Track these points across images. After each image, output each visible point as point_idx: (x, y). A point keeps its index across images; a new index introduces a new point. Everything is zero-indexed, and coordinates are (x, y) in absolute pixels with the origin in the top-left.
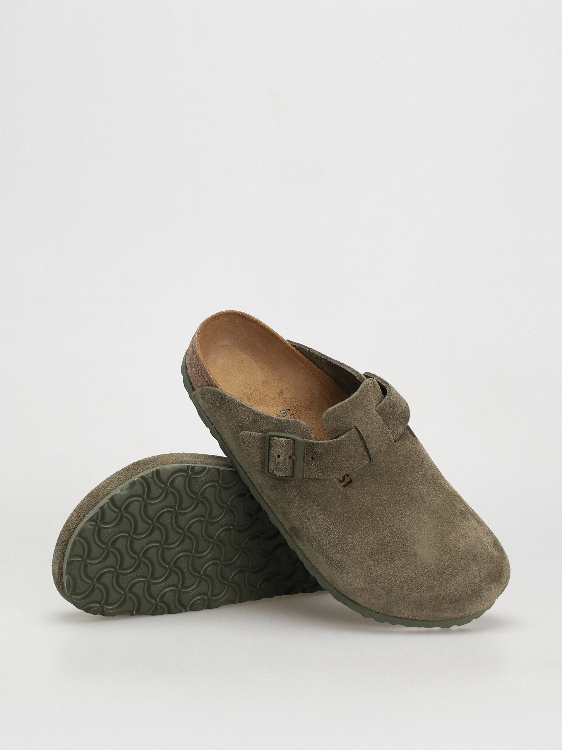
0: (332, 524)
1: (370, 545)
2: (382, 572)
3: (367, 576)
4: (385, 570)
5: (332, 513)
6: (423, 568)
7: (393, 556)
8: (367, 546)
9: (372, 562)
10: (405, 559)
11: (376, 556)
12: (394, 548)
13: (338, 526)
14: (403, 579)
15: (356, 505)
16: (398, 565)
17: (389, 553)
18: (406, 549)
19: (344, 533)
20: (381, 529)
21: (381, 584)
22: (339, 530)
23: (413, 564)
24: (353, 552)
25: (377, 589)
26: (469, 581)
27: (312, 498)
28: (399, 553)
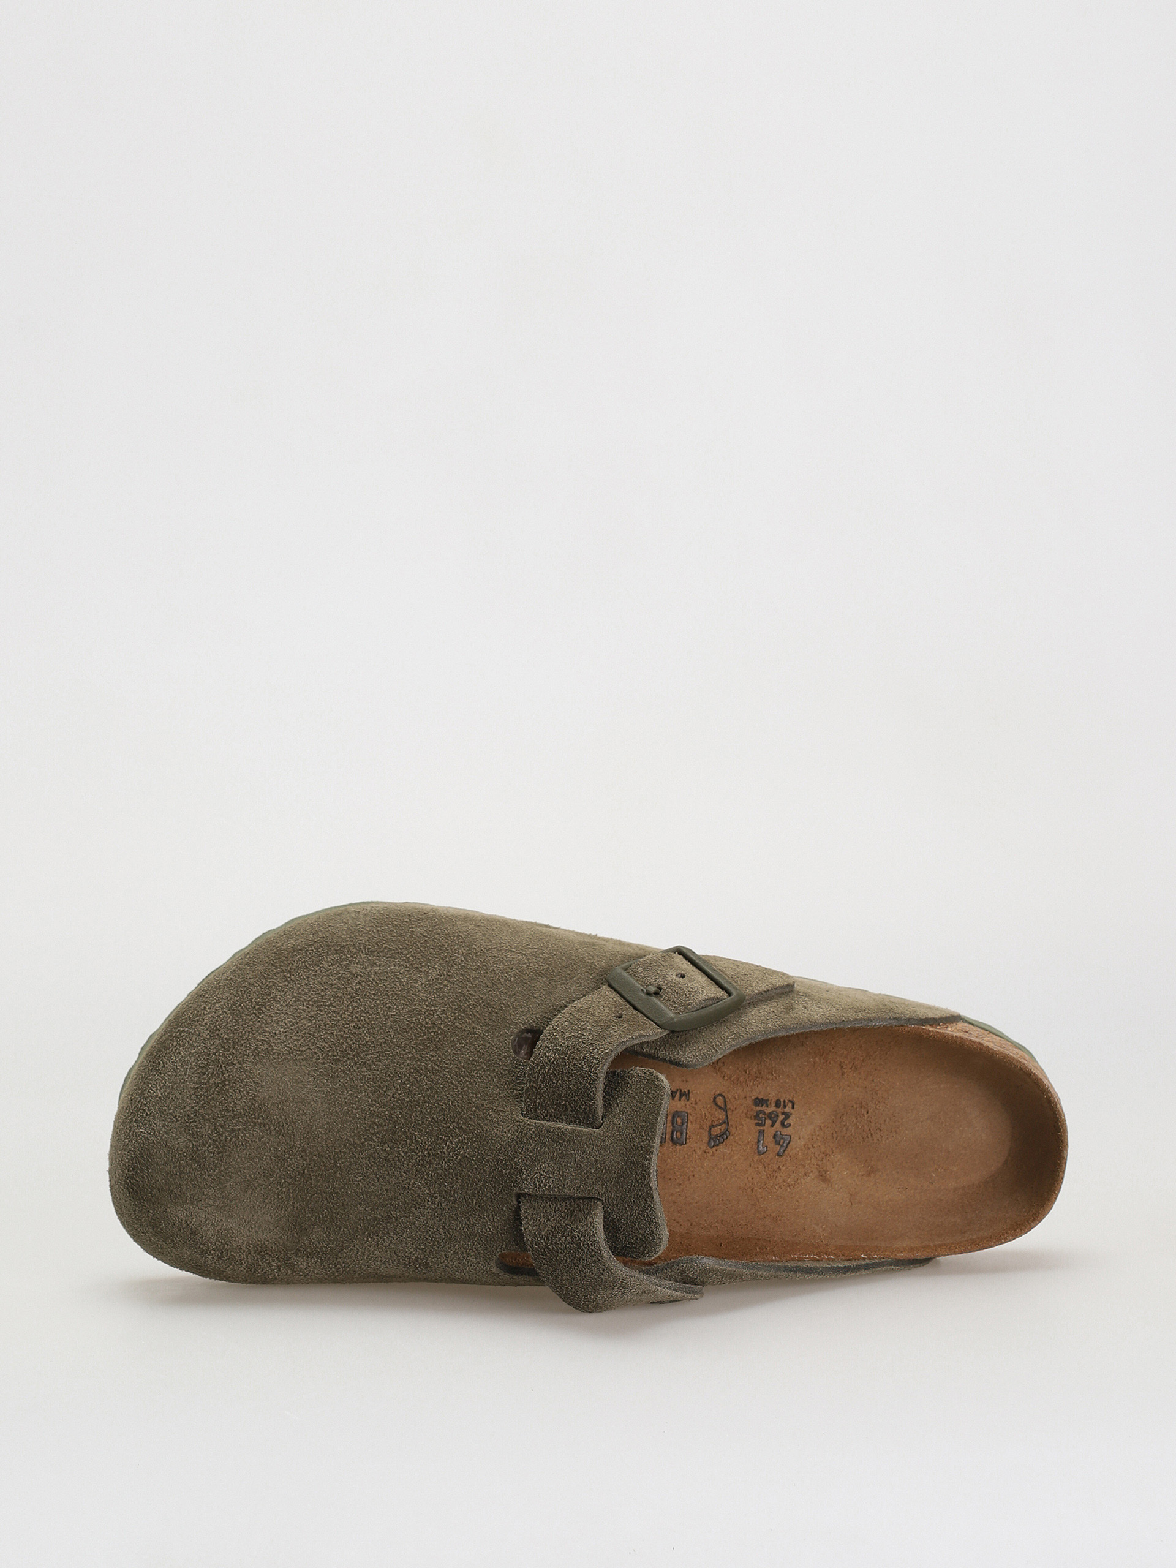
6: (261, 1045)
7: (329, 1013)
9: (354, 970)
11: (356, 985)
15: (473, 1028)
16: (308, 1007)
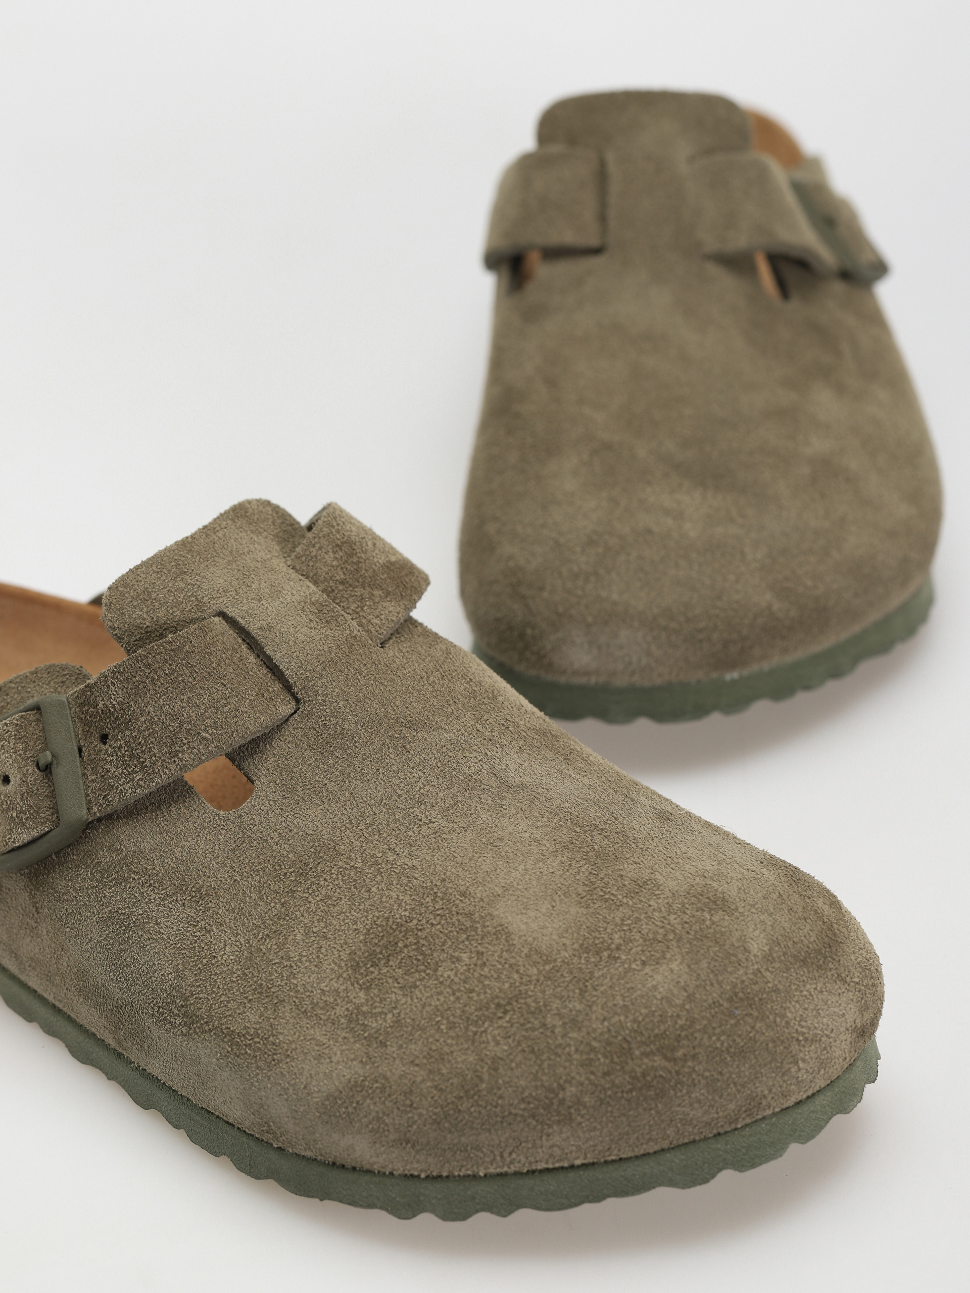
0: (212, 926)
1: (345, 946)
2: (399, 1014)
3: (352, 1040)
4: (409, 1002)
5: (203, 891)
7: (429, 955)
8: (335, 952)
9: (362, 994)
10: (471, 952)
11: (372, 972)
12: (428, 930)
13: (232, 924)
14: (476, 1013)
15: (278, 844)
16: (449, 977)
17: (413, 950)
18: (468, 924)
19: (255, 936)
20: (374, 889)
21: (403, 1050)
22: (238, 934)
23: (500, 960)
24: (294, 984)
25: (394, 1070)
26: (708, 968)
27: (134, 873)
28: (448, 940)
